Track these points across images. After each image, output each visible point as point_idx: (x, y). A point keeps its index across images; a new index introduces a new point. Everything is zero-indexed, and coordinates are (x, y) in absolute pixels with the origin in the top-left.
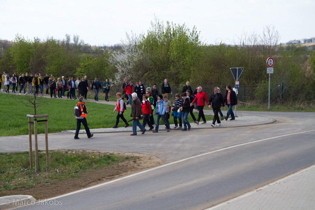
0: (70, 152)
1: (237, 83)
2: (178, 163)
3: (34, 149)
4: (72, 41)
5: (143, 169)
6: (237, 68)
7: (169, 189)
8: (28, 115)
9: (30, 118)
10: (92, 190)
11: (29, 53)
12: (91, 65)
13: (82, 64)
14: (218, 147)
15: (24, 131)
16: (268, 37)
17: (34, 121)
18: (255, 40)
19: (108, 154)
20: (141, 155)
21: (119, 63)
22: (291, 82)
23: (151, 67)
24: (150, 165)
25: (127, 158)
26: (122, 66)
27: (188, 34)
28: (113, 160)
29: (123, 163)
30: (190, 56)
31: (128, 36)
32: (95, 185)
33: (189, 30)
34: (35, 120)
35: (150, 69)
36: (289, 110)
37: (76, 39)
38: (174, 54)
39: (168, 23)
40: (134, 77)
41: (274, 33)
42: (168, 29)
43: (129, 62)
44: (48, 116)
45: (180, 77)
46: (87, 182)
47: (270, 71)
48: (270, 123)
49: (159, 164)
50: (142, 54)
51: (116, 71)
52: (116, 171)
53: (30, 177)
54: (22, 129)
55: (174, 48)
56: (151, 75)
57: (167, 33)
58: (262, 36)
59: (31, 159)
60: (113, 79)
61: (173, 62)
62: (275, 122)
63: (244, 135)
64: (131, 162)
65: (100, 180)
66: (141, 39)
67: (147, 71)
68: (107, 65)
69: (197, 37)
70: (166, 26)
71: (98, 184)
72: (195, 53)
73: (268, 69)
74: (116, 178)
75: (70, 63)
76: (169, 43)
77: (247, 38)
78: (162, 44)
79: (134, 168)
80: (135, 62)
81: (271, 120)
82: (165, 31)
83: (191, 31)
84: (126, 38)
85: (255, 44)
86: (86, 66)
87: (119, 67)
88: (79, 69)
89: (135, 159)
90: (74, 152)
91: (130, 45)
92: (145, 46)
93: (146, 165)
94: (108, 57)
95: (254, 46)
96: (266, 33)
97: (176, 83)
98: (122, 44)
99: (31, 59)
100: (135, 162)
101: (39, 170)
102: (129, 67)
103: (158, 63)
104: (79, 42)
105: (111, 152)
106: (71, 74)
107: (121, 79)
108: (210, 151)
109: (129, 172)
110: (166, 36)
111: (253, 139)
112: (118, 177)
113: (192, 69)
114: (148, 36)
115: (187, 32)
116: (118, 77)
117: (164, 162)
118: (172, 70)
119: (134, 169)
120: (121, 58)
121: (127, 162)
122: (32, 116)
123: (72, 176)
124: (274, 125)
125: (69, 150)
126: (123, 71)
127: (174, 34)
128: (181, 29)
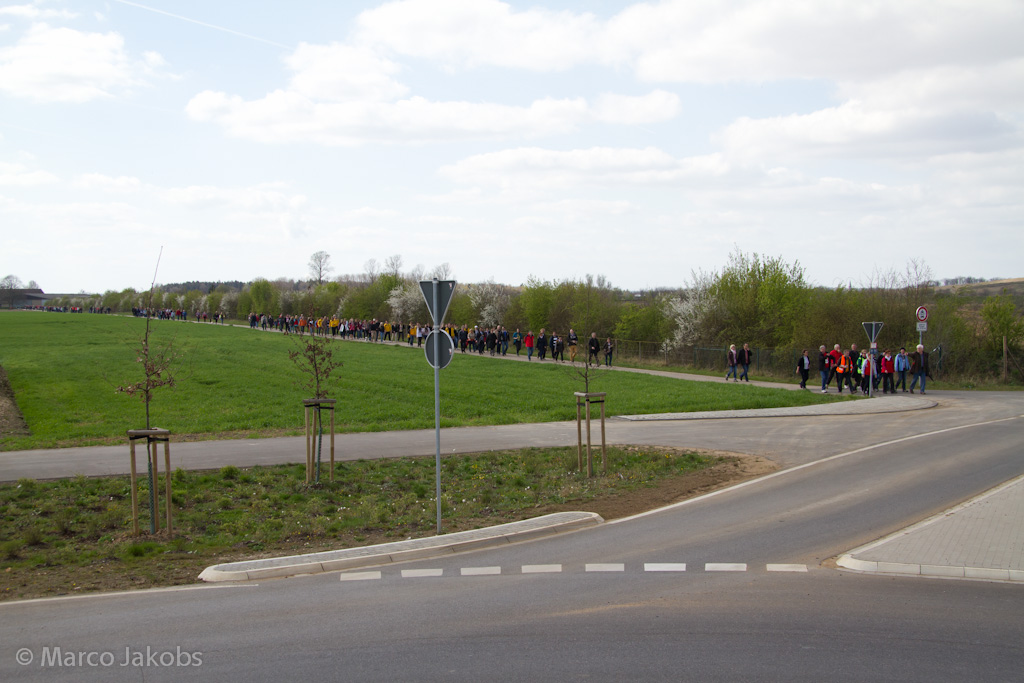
0: (630, 448)
1: (873, 346)
2: (804, 468)
3: (584, 442)
4: (595, 284)
5: (751, 477)
6: (873, 323)
7: (801, 510)
8: (576, 393)
9: (579, 397)
10: (683, 507)
11: (548, 302)
12: (638, 318)
13: (625, 317)
14: (859, 445)
15: (556, 415)
16: (914, 275)
17: (586, 403)
18: (894, 280)
19: (689, 452)
20: (741, 455)
21: (679, 315)
22: (953, 345)
23: (730, 321)
24: (761, 471)
25: (721, 459)
26: (685, 319)
27: (787, 272)
28: (700, 462)
29: (718, 468)
30: (791, 305)
31: (695, 277)
32: (685, 499)
33: (787, 266)
34: (588, 400)
35: (728, 325)
36: (952, 387)
37: (601, 281)
38: (765, 301)
39: (755, 255)
40: (703, 336)
41: (924, 270)
42: (756, 264)
43: (696, 314)
44: (605, 395)
45: (776, 336)
46: (672, 495)
47: (921, 327)
48: (930, 408)
49: (774, 469)
50: (715, 302)
51: (677, 327)
52: (711, 479)
53: (583, 484)
54: (554, 412)
55: (766, 293)
56: (729, 333)
57: (753, 271)
58: (905, 274)
59: (581, 459)
60: (672, 340)
61: (763, 313)
62: (936, 406)
63: (894, 425)
64: (731, 466)
65: (690, 492)
66: (712, 281)
67: (723, 328)
68: (662, 319)
69: (800, 277)
70: (752, 260)
71: (688, 498)
72: (798, 300)
73: (918, 324)
74: (713, 490)
75: (606, 317)
76: (757, 285)
77: (881, 277)
78: (746, 286)
79: (737, 474)
80: (705, 314)
81: (930, 404)
82: (750, 267)
83: (791, 268)
84: (692, 278)
85: (894, 287)
86: (630, 320)
87: (680, 322)
88: (619, 325)
89: (736, 461)
90: (636, 449)
91: (696, 289)
92: (720, 290)
93: (754, 470)
94: (662, 307)
95: (891, 290)
96: (912, 270)
97: (768, 345)
98: (684, 287)
99: (550, 310)
100: (736, 465)
101: (593, 475)
102: (695, 322)
103: (741, 316)
104: (606, 284)
105: (693, 450)
106: (608, 331)
107: (684, 339)
108: (850, 450)
109: (732, 481)
110: (752, 274)
111: (911, 433)
112: (717, 489)
113: (793, 323)
114: (724, 277)
115: (785, 268)
116: (678, 336)
117: (782, 467)
118: (763, 325)
119: (739, 477)
120: (682, 307)
121: (723, 465)
122: (584, 394)
123: (647, 486)
124: (937, 410)
125: (629, 446)
126: (686, 328)
127: (764, 273)
128: (773, 264)
